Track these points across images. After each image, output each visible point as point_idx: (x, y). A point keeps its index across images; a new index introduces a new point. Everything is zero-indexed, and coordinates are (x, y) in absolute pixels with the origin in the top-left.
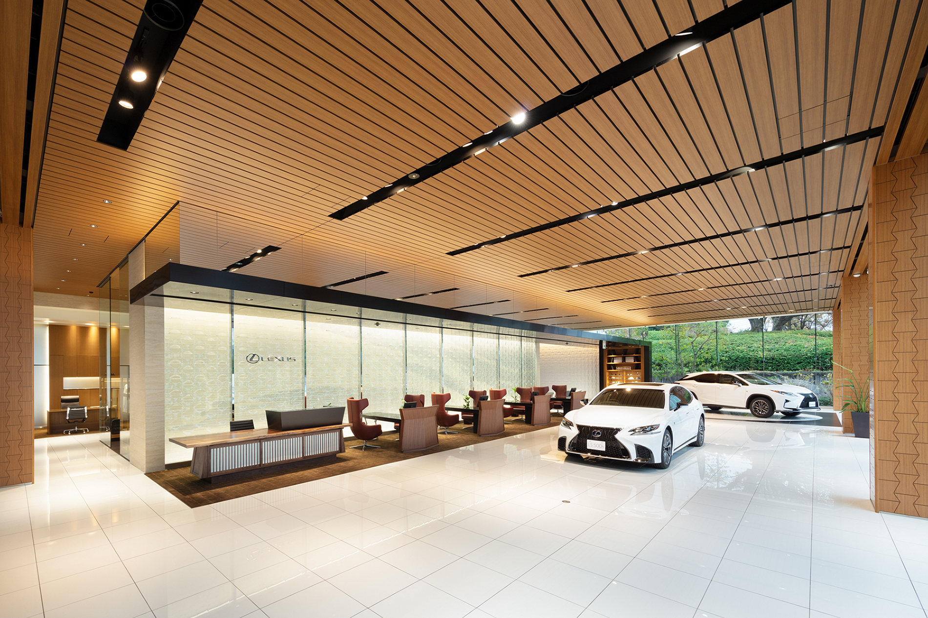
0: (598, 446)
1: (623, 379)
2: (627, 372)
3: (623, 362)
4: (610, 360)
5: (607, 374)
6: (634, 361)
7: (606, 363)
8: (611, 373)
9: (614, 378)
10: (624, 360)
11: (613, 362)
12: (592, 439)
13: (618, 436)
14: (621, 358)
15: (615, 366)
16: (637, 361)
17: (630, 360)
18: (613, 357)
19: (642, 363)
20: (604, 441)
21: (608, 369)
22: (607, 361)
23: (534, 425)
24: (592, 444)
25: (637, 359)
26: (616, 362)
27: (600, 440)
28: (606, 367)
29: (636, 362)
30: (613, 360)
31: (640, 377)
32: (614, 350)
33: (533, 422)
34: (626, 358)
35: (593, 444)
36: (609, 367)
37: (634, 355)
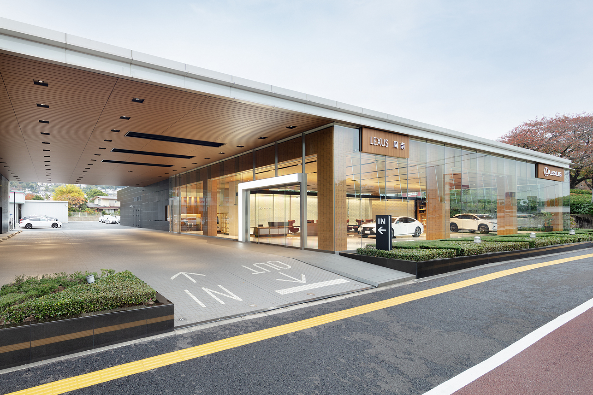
5: (419, 215)
7: (418, 209)
9: (423, 217)
11: (422, 209)
28: (418, 212)
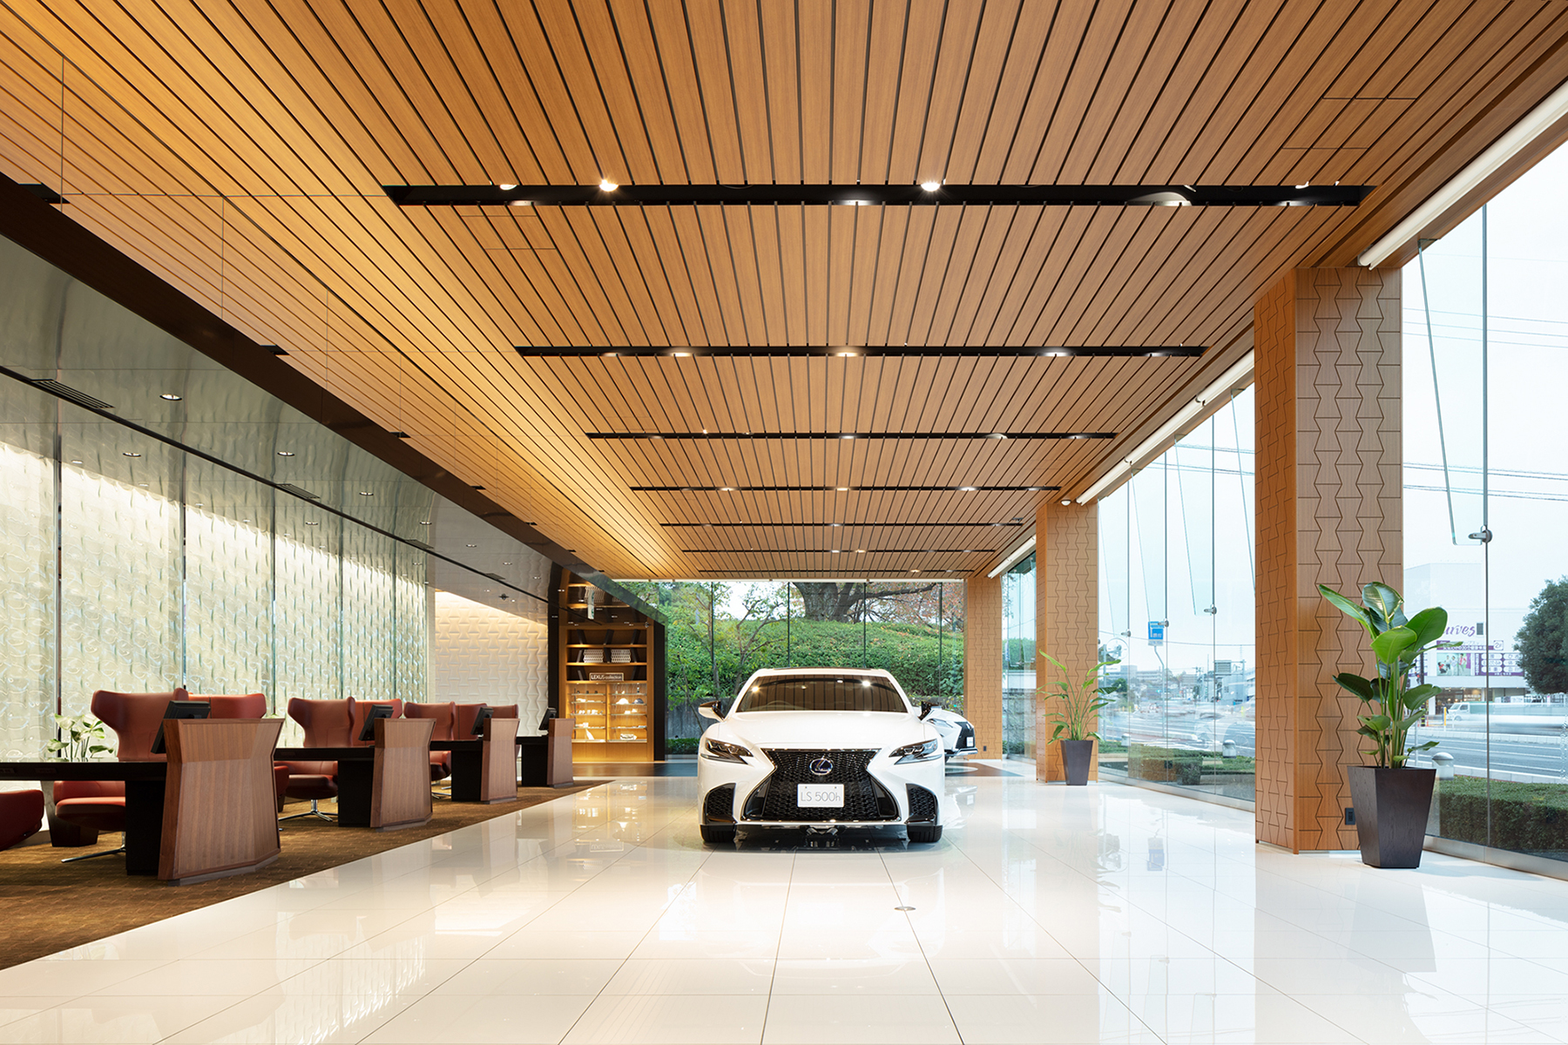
0: (825, 797)
1: (606, 703)
2: (612, 685)
3: (605, 661)
4: (574, 655)
5: (567, 690)
6: (632, 661)
7: (565, 663)
8: (576, 689)
9: (583, 701)
10: (607, 657)
11: (582, 661)
12: (812, 782)
13: (873, 768)
14: (601, 652)
15: (585, 672)
16: (638, 661)
17: (623, 657)
18: (583, 649)
19: (650, 664)
20: (840, 782)
21: (568, 680)
22: (566, 660)
23: (487, 802)
24: (811, 795)
25: (638, 655)
26: (589, 661)
27: (831, 782)
28: (563, 674)
29: (636, 664)
30: (583, 657)
31: (645, 699)
32: (582, 631)
33: (487, 793)
34: (613, 651)
35: (813, 795)
36: (573, 674)
37: (632, 645)
